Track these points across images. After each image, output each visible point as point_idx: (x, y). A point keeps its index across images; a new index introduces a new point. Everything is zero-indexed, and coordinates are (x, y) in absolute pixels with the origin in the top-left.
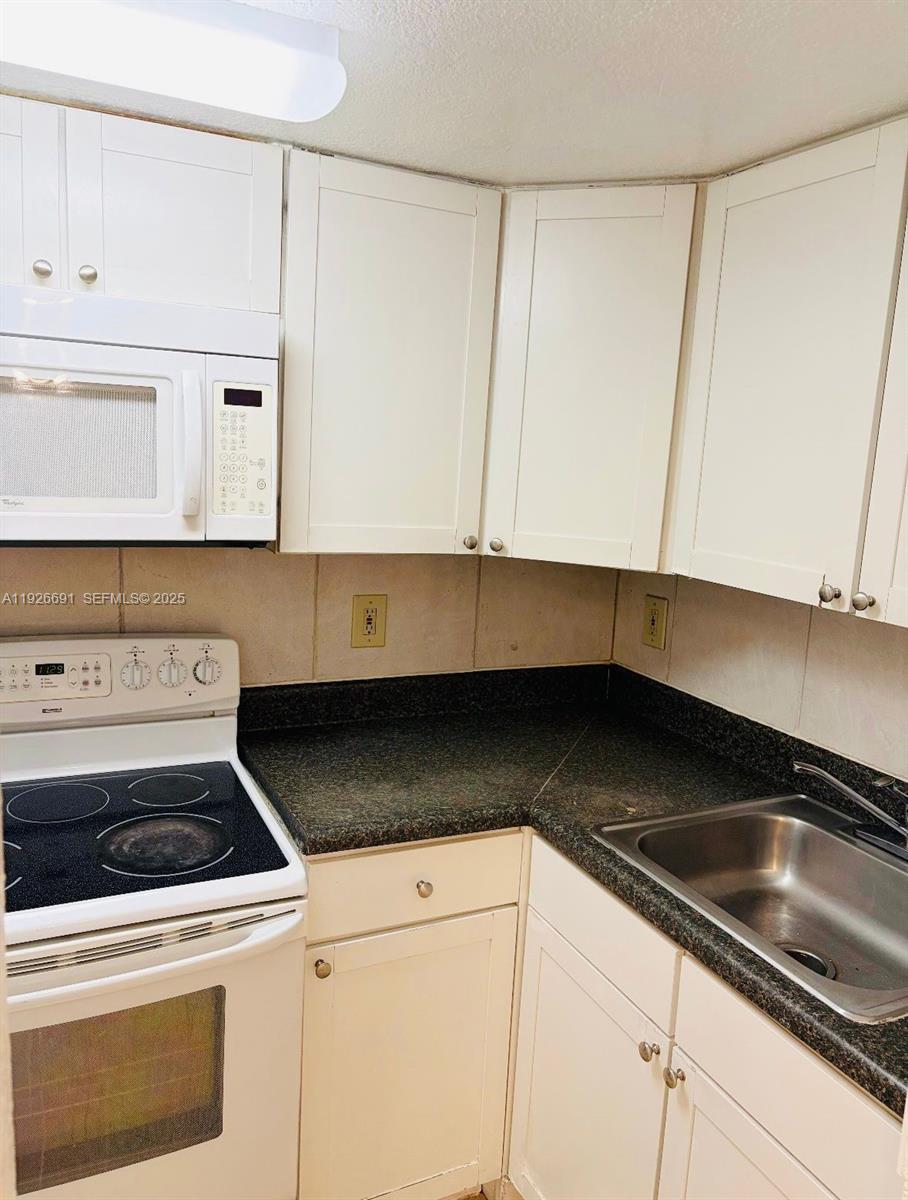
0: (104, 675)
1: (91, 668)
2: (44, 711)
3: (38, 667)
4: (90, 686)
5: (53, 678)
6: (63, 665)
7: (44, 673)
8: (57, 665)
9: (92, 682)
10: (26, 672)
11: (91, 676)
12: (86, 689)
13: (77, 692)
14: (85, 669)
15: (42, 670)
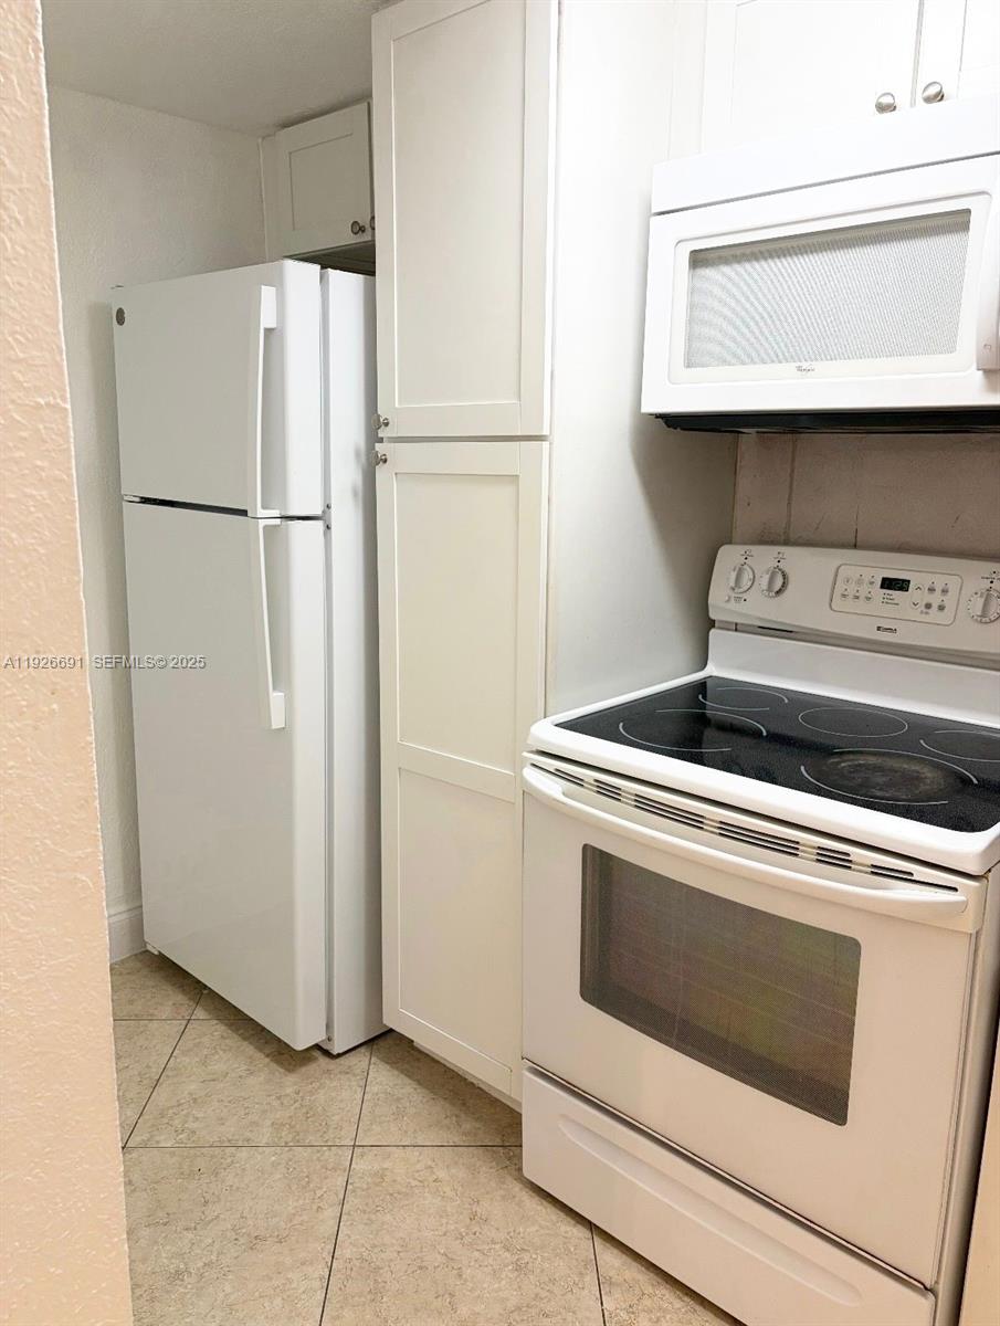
0: (949, 601)
1: (938, 590)
2: (879, 629)
3: (884, 580)
4: (932, 611)
5: (896, 594)
6: (909, 581)
7: (889, 588)
8: (904, 581)
9: (935, 606)
10: (872, 583)
11: (936, 599)
12: (927, 613)
13: (915, 614)
14: (931, 590)
15: (888, 584)
